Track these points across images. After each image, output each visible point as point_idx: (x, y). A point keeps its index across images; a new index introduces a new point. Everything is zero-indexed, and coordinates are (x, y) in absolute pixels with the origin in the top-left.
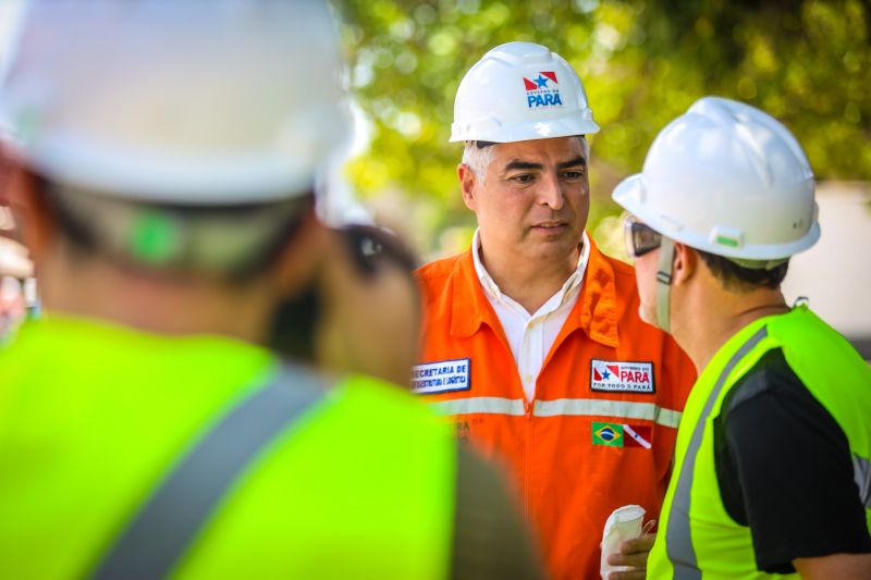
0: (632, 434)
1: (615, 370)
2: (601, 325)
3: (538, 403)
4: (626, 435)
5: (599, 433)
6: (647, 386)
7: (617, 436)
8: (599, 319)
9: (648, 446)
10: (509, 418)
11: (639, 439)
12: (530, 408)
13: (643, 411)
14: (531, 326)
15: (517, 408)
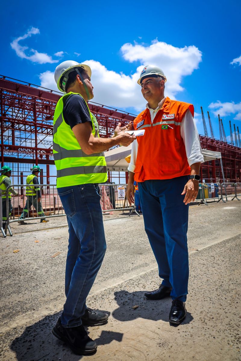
0: (170, 127)
1: (167, 116)
2: (166, 109)
3: (153, 124)
4: (168, 127)
5: (163, 127)
6: (173, 118)
7: (166, 127)
8: (166, 108)
9: (173, 128)
10: (149, 127)
11: (171, 128)
12: (152, 125)
13: (172, 122)
14: (154, 112)
15: (150, 126)
